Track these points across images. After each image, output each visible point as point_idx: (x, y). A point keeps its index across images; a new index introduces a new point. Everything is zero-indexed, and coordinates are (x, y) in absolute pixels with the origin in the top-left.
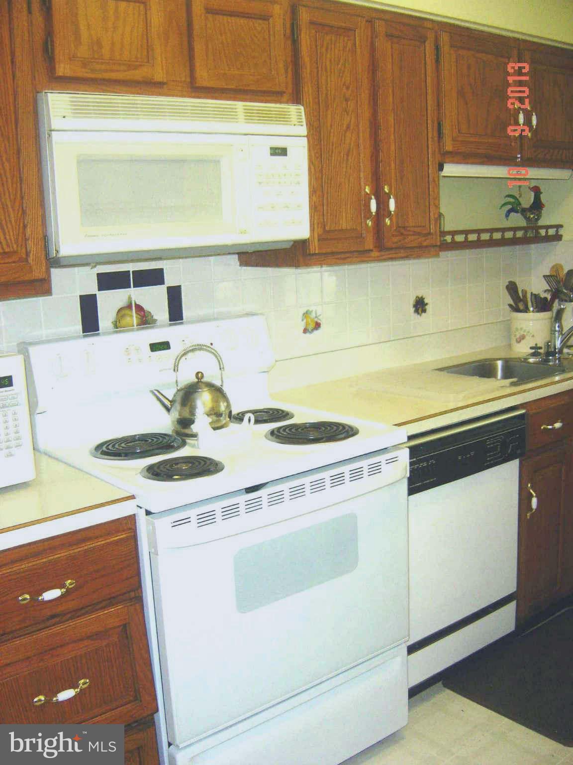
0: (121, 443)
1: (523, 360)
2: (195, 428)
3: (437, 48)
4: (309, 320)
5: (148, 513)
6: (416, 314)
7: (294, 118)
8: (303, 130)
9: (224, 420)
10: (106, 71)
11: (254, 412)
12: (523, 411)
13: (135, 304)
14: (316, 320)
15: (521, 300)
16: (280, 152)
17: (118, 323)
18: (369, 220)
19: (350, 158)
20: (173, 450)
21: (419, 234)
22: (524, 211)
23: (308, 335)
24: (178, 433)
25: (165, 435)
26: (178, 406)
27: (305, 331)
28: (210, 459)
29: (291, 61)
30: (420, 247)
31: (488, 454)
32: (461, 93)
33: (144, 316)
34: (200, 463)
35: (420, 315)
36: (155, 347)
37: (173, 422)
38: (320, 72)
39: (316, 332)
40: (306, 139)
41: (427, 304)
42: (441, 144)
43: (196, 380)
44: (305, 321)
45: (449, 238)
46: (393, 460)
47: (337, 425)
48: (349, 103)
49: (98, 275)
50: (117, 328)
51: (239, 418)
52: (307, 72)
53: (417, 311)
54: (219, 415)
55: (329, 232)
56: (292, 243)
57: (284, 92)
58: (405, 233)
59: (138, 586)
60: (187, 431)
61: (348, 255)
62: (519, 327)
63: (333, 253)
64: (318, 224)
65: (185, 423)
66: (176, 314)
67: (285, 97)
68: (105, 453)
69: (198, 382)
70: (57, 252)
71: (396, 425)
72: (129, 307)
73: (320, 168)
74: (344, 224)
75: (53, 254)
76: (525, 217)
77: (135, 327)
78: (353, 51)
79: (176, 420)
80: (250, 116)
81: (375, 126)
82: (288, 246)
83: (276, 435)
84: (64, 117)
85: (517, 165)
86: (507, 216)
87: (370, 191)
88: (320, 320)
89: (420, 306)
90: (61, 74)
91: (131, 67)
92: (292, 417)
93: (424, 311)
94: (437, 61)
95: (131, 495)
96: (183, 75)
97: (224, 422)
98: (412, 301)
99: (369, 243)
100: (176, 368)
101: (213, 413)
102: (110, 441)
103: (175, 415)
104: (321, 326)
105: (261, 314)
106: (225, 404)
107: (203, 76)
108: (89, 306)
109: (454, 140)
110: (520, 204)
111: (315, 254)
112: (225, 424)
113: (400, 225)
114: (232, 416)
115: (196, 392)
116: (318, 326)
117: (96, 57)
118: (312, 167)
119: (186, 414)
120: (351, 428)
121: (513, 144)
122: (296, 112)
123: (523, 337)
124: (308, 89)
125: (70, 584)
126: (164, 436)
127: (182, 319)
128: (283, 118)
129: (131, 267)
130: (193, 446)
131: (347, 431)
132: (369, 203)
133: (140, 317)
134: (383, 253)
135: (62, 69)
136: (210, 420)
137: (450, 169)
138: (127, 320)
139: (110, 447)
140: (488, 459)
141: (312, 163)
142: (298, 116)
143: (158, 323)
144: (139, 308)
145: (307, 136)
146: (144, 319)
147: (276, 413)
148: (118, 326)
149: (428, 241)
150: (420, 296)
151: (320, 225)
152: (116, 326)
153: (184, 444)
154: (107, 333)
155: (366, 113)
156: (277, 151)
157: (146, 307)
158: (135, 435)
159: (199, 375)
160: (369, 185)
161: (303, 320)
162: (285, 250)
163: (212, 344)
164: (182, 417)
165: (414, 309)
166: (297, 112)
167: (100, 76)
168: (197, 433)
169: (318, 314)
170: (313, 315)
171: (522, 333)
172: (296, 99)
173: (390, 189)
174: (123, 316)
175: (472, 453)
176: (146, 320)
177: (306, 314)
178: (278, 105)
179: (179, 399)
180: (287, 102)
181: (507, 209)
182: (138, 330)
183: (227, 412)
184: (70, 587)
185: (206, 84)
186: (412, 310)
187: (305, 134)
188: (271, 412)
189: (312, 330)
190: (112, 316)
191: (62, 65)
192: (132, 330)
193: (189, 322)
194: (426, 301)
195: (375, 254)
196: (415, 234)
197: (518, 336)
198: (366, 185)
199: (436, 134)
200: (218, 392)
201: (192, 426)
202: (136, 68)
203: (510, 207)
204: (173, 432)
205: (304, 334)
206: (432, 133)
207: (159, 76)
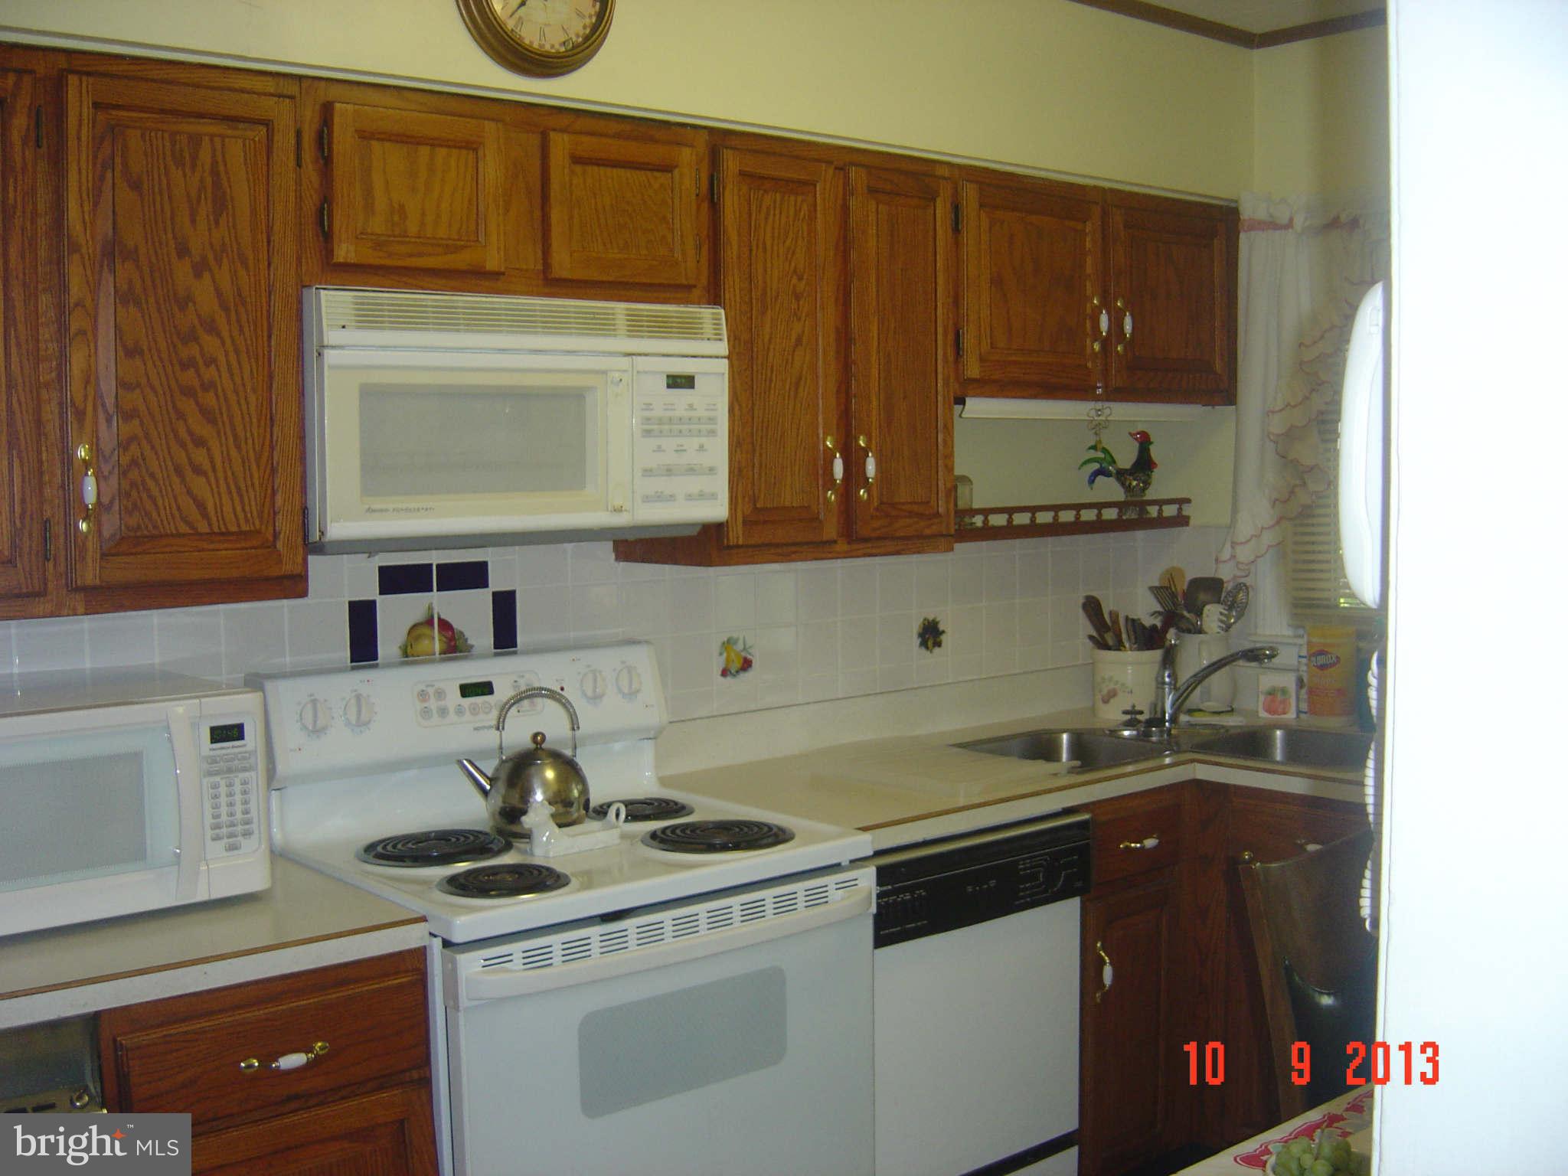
0: (408, 843)
1: (1107, 732)
2: (527, 821)
3: (956, 209)
4: (733, 654)
5: (447, 944)
6: (923, 648)
7: (708, 328)
8: (723, 348)
9: (576, 812)
10: (411, 255)
11: (628, 804)
12: (1086, 816)
13: (440, 620)
14: (743, 654)
15: (1107, 629)
16: (681, 382)
17: (409, 647)
18: (830, 492)
19: (801, 389)
20: (489, 855)
21: (920, 516)
22: (1121, 475)
23: (729, 679)
24: (500, 832)
25: (480, 832)
26: (501, 786)
27: (725, 673)
28: (548, 869)
29: (708, 236)
30: (921, 537)
31: (1022, 886)
32: (997, 282)
33: (452, 639)
34: (532, 873)
35: (931, 652)
36: (467, 690)
37: (493, 815)
38: (754, 253)
39: (743, 676)
40: (726, 361)
41: (943, 632)
42: (961, 368)
43: (533, 746)
44: (725, 655)
45: (978, 520)
46: (851, 884)
47: (760, 825)
48: (801, 303)
49: (382, 570)
50: (407, 657)
51: (602, 812)
52: (732, 251)
53: (924, 644)
54: (568, 803)
55: (765, 509)
56: (698, 529)
57: (695, 286)
58: (894, 513)
59: (424, 1060)
60: (515, 828)
61: (793, 549)
62: (1106, 677)
63: (769, 545)
64: (744, 497)
65: (512, 813)
66: (505, 637)
67: (696, 293)
68: (381, 857)
69: (536, 749)
70: (322, 533)
71: (859, 829)
72: (429, 622)
73: (750, 406)
74: (790, 496)
75: (315, 536)
76: (1123, 485)
77: (437, 655)
78: (812, 217)
79: (498, 810)
80: (636, 327)
81: (845, 338)
82: (694, 532)
83: (660, 839)
84: (344, 327)
85: (1097, 399)
86: (1092, 481)
87: (834, 446)
88: (750, 654)
89: (931, 634)
90: (341, 260)
91: (451, 249)
92: (691, 812)
93: (938, 644)
94: (956, 230)
95: (419, 916)
96: (531, 259)
97: (575, 815)
98: (916, 627)
99: (831, 530)
100: (500, 726)
101: (559, 800)
102: (389, 839)
103: (497, 801)
104: (753, 665)
105: (647, 642)
106: (580, 787)
107: (563, 263)
108: (362, 617)
109: (982, 359)
110: (1114, 462)
111: (738, 546)
112: (578, 818)
113: (885, 500)
114: (591, 810)
115: (531, 765)
116: (747, 664)
117: (396, 233)
118: (737, 408)
119: (515, 801)
120: (782, 830)
121: (1089, 365)
122: (712, 317)
123: (1113, 694)
124: (733, 283)
125: (321, 1048)
126: (476, 834)
127: (516, 646)
128: (688, 329)
129: (435, 558)
130: (524, 852)
131: (776, 835)
132: (832, 463)
133: (445, 639)
134: (855, 546)
135: (344, 252)
136: (553, 809)
137: (978, 407)
138: (424, 645)
139: (389, 848)
140: (1022, 894)
141: (737, 399)
142: (715, 324)
143: (475, 651)
144: (445, 626)
145: (728, 357)
146: (453, 643)
147: (664, 804)
148: (409, 654)
149: (934, 527)
150: (931, 619)
151: (747, 499)
152: (406, 654)
153: (508, 847)
154: (389, 665)
155: (828, 318)
156: (679, 380)
157: (457, 625)
158: (430, 832)
159: (538, 738)
160: (832, 435)
161: (721, 654)
162: (689, 540)
163: (562, 689)
164: (507, 805)
165: (920, 640)
166: (713, 319)
167: (400, 263)
168: (530, 830)
169: (747, 646)
170: (740, 646)
171: (1112, 686)
172: (714, 297)
173: (869, 441)
174: (418, 638)
175: (993, 883)
176: (455, 646)
177: (728, 644)
178: (682, 308)
179: (503, 775)
180: (698, 303)
181: (1092, 471)
182: (443, 660)
183: (583, 800)
184: (321, 1053)
185: (566, 274)
186: (917, 641)
187: (726, 353)
188: (656, 804)
189: (737, 672)
190: (401, 636)
191: (344, 246)
192: (432, 661)
193: (527, 652)
194: (941, 627)
195: (842, 546)
196: (911, 514)
197: (1105, 691)
198: (828, 435)
199: (950, 351)
200: (569, 768)
201: (524, 819)
202: (457, 249)
203: (1096, 466)
204: (491, 828)
205: (722, 679)
206: (943, 348)
207: (492, 263)
